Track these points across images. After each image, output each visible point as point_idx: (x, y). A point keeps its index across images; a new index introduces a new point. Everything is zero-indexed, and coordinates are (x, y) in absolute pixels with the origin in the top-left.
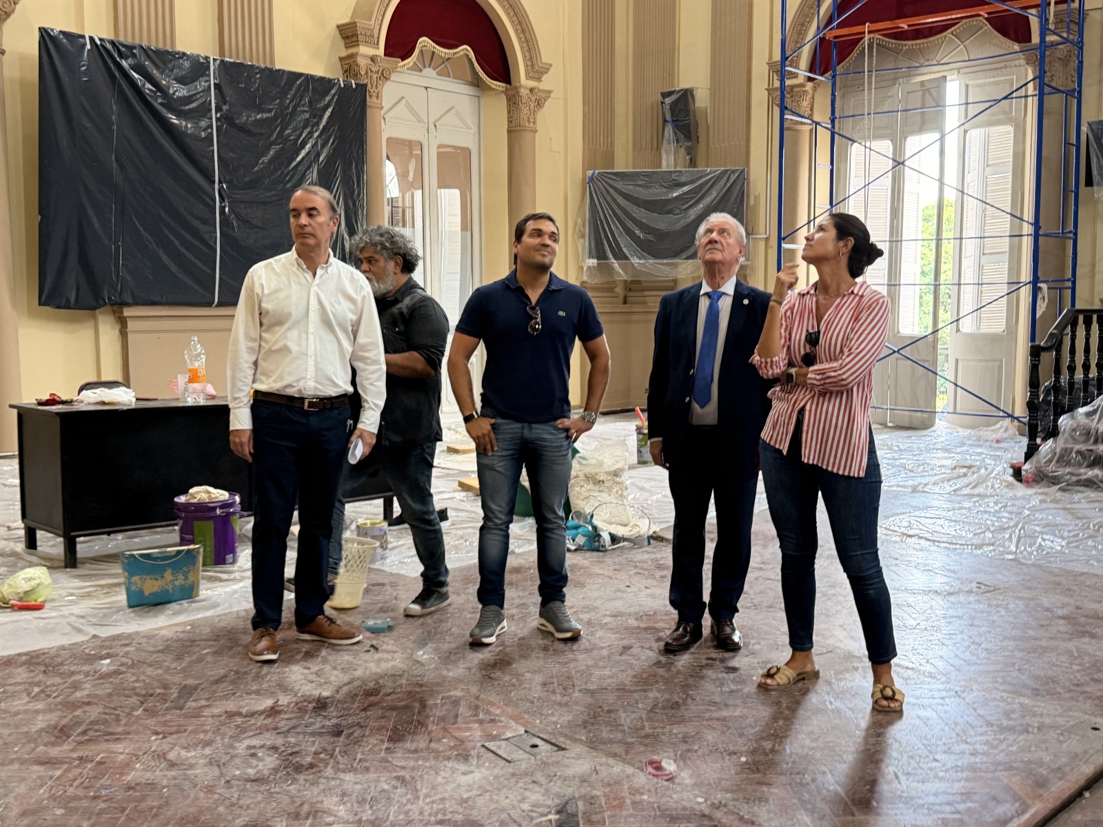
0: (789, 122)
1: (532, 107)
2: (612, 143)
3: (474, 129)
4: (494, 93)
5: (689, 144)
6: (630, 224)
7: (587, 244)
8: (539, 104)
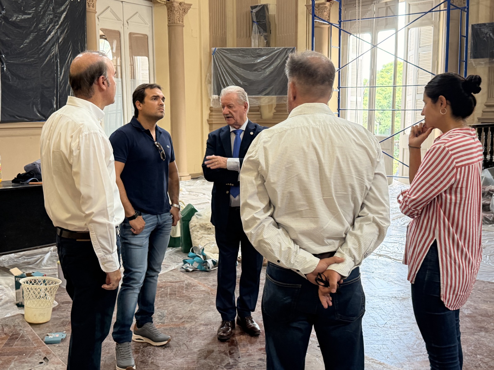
0: (317, 23)
1: (181, 13)
2: (225, 33)
3: (150, 25)
4: (160, 5)
5: (266, 34)
6: (235, 77)
7: (212, 87)
8: (185, 11)
